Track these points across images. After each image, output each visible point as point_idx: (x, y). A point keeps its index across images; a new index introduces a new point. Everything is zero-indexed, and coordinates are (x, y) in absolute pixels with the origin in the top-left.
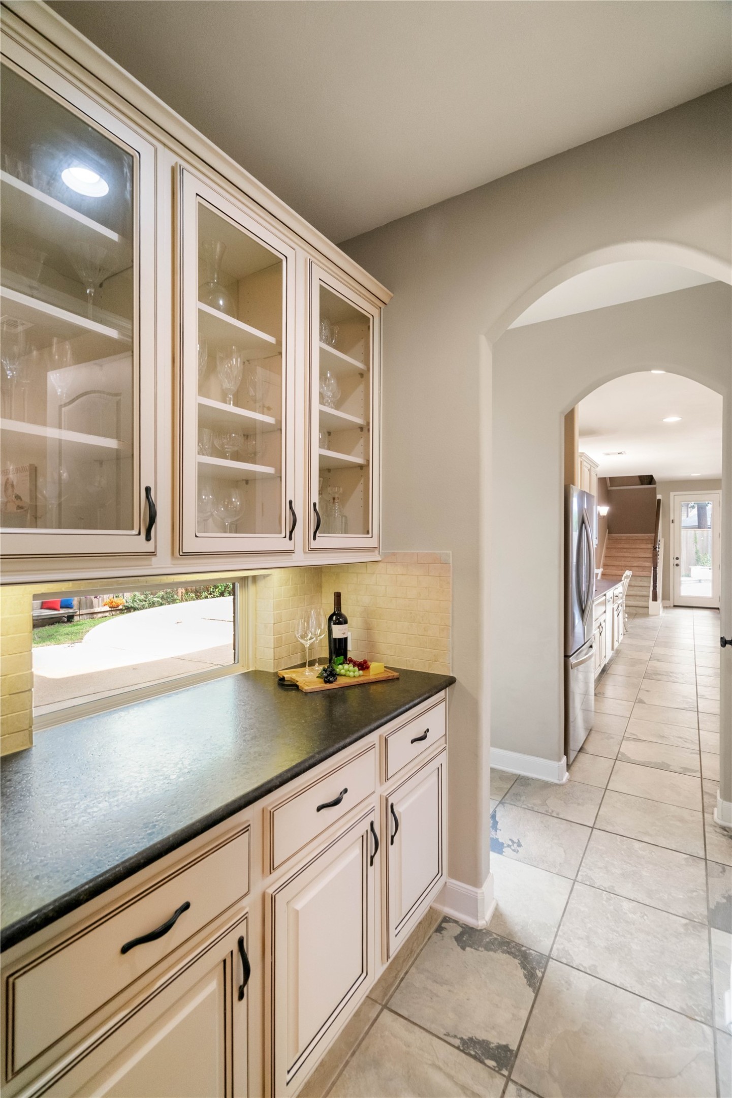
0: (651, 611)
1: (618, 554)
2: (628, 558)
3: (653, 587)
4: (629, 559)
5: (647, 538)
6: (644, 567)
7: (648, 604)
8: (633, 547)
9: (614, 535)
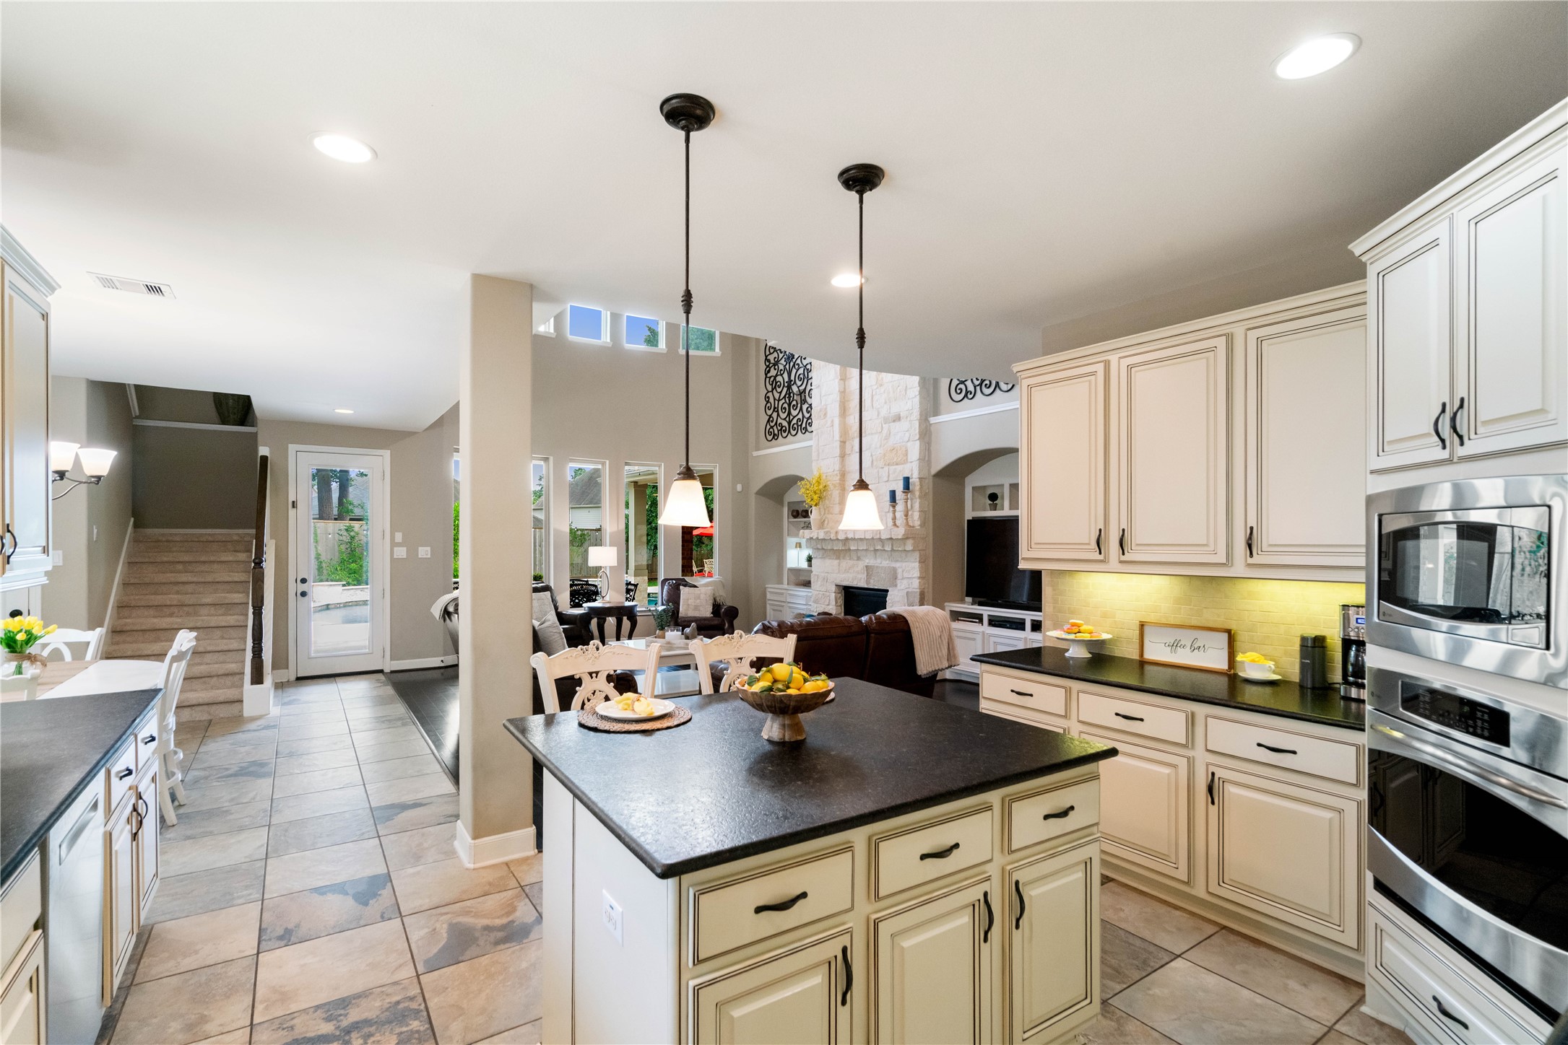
0: (248, 710)
1: (160, 578)
2: (187, 586)
3: (253, 652)
4: (189, 588)
5: (236, 538)
6: (228, 607)
7: (242, 693)
8: (203, 559)
9: (149, 531)
